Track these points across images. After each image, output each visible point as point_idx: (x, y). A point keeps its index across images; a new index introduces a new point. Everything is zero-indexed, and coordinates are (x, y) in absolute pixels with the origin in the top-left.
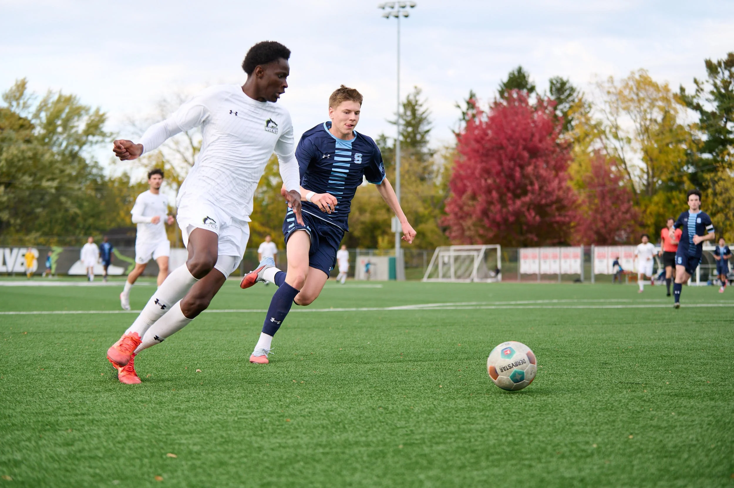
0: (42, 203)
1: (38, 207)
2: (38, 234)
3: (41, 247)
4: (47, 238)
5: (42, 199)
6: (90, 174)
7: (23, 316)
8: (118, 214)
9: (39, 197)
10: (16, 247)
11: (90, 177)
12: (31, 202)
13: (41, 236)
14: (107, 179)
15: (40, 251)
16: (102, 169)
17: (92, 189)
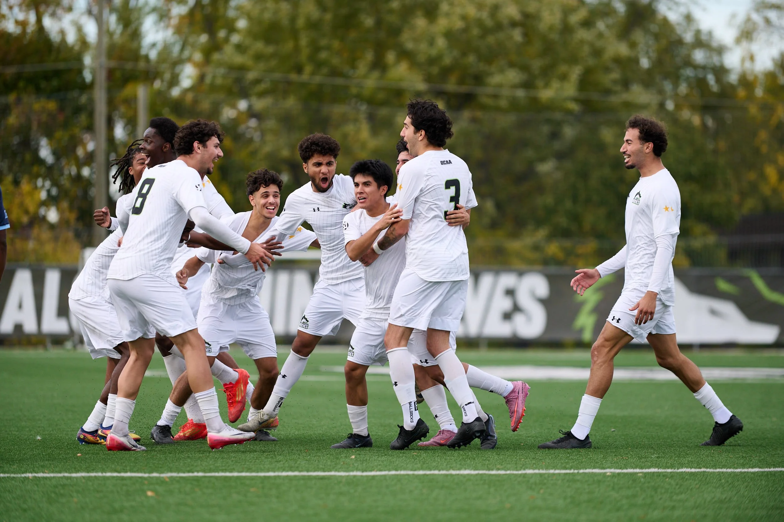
0: (557, 145)
1: (543, 159)
2: (542, 233)
3: (553, 269)
4: (567, 244)
5: (555, 135)
6: (688, 63)
7: (499, 481)
8: (763, 176)
9: (546, 129)
10: (489, 270)
11: (689, 72)
12: (524, 144)
13: (551, 237)
14: (733, 78)
15: (551, 279)
16: (720, 50)
17: (693, 108)
